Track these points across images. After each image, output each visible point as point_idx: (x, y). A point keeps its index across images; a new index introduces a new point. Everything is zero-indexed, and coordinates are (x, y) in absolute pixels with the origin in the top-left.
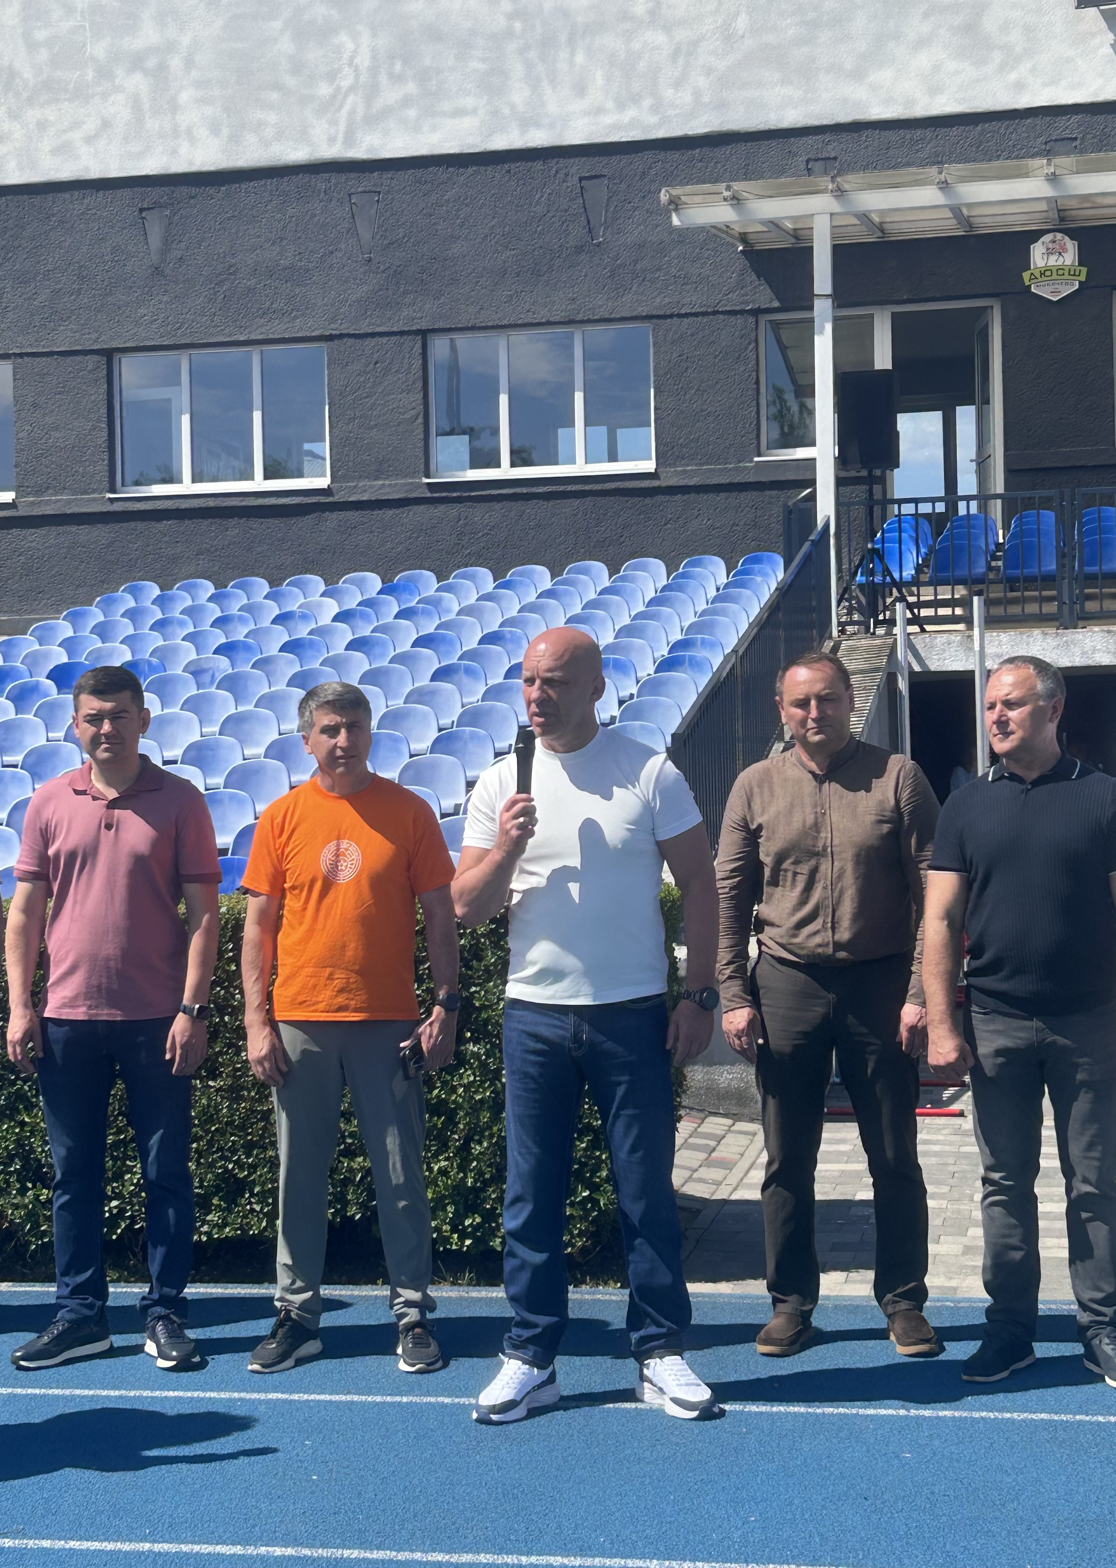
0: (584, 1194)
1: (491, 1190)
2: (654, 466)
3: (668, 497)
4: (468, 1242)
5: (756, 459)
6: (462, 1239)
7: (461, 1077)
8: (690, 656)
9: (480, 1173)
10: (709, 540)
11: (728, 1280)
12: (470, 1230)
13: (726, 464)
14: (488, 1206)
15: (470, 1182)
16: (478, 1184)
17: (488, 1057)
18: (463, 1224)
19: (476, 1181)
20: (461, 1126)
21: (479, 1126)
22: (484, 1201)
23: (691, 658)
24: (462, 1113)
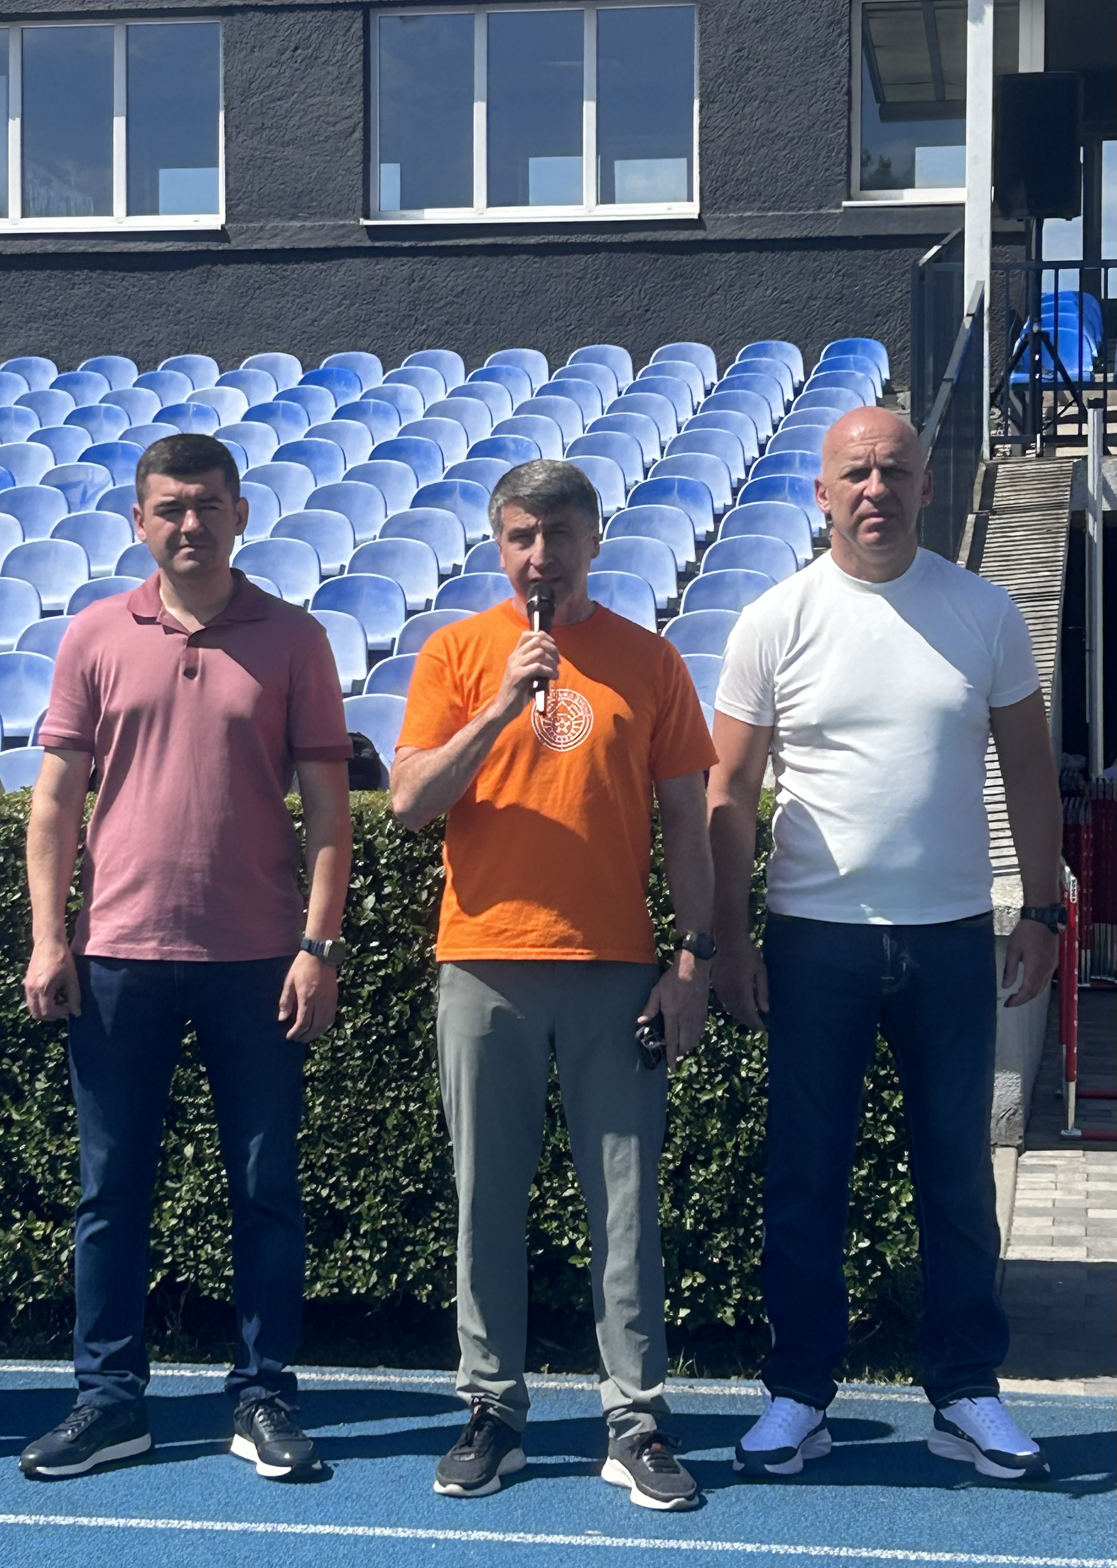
0: (862, 1245)
1: (720, 1236)
2: (698, 211)
3: (716, 256)
4: (683, 1313)
5: (845, 203)
6: (675, 1307)
7: (679, 1067)
8: (791, 478)
9: (703, 1211)
10: (775, 319)
11: (1072, 1377)
12: (687, 1294)
13: (801, 209)
14: (716, 1260)
15: (689, 1222)
16: (701, 1227)
17: (721, 1038)
18: (677, 1285)
19: (697, 1222)
20: (678, 1141)
21: (705, 1141)
22: (709, 1252)
23: (794, 482)
24: (679, 1121)
